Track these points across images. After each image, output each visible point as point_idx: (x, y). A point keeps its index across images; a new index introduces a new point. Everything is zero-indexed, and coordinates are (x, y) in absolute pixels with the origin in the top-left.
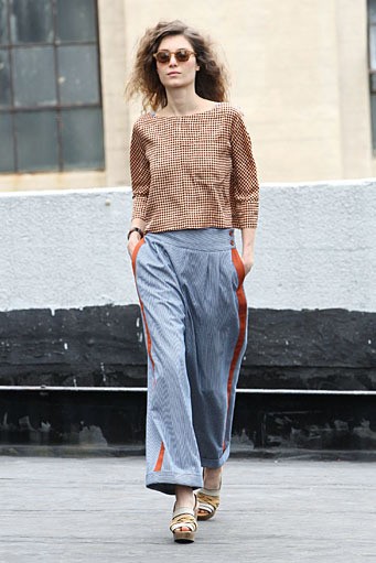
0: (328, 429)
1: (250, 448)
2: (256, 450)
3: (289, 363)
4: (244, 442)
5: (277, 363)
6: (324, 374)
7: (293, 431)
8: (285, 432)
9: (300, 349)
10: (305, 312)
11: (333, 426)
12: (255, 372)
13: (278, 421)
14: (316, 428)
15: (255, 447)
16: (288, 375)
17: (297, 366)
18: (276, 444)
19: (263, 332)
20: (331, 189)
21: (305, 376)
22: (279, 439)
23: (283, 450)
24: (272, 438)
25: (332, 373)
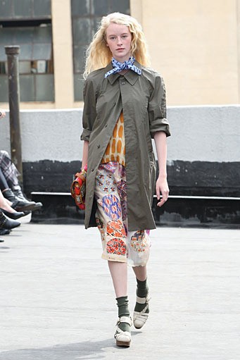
0: (234, 215)
1: (199, 223)
2: (202, 224)
3: (216, 185)
4: (196, 220)
5: (210, 185)
6: (232, 191)
7: (218, 216)
8: (214, 216)
9: (221, 180)
10: (223, 163)
11: (236, 214)
12: (201, 189)
13: (212, 211)
14: (228, 215)
15: (201, 222)
16: (215, 191)
17: (219, 187)
18: (210, 221)
19: (205, 172)
20: (236, 108)
21: (223, 191)
22: (212, 219)
23: (214, 224)
24: (209, 219)
25: (235, 190)
